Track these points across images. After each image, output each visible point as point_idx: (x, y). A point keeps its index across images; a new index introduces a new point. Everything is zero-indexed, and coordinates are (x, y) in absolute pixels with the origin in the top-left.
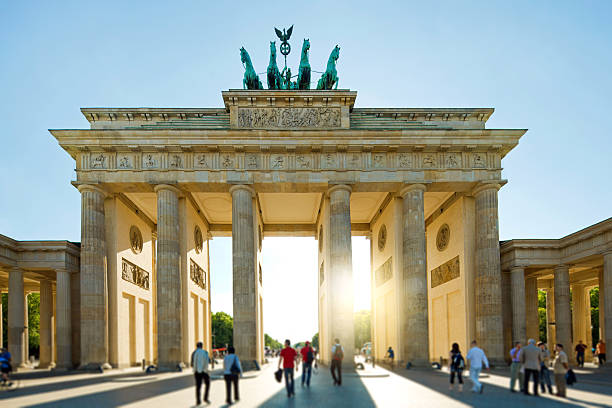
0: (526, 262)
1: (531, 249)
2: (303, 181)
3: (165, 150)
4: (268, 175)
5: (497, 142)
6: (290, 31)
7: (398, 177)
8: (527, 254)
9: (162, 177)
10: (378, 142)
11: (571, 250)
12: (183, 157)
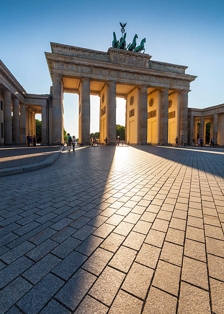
0: (194, 115)
1: (196, 111)
2: (134, 83)
3: (89, 66)
4: (123, 79)
5: (189, 79)
6: (125, 24)
7: (162, 85)
8: (195, 112)
9: (86, 75)
10: (158, 74)
11: (206, 112)
12: (94, 69)
